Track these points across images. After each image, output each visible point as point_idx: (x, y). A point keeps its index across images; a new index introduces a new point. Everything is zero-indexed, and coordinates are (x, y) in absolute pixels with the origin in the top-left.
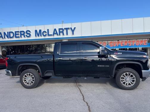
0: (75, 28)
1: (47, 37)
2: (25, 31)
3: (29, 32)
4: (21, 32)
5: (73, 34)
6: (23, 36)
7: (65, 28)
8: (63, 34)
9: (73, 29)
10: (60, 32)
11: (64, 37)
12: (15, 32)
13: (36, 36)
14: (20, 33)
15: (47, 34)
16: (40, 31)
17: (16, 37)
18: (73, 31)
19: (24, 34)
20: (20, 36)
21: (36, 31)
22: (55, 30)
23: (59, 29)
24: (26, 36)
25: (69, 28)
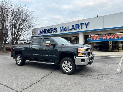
1: (68, 32)
2: (54, 29)
3: (56, 29)
4: (51, 29)
5: (87, 28)
6: (52, 32)
7: (80, 24)
8: (79, 29)
10: (76, 27)
12: (49, 29)
13: (60, 31)
15: (67, 29)
16: (63, 27)
17: (49, 33)
18: (87, 25)
21: (60, 28)
22: (73, 25)
23: (76, 25)
24: (54, 32)
25: (83, 23)
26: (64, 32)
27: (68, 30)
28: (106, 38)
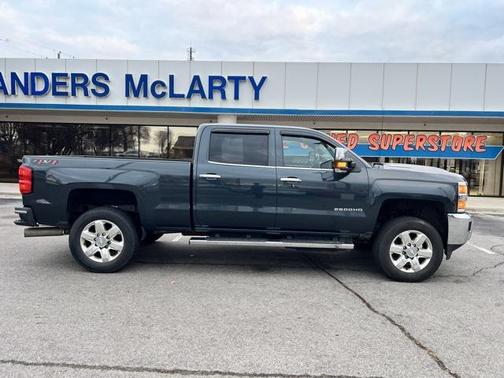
0: (264, 79)
1: (168, 102)
2: (90, 78)
3: (102, 81)
4: (74, 75)
5: (257, 97)
6: (80, 92)
7: (230, 78)
8: (224, 97)
9: (257, 81)
10: (212, 88)
11: (225, 105)
12: (55, 76)
13: (127, 95)
14: (69, 82)
15: (168, 91)
16: (144, 78)
17: (55, 93)
18: (257, 89)
19: (84, 86)
20: (69, 90)
21: (129, 78)
22: (196, 79)
23: (212, 79)
25: (244, 78)
26: (151, 102)
27: (173, 95)
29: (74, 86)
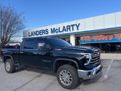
3: (47, 31)
5: (78, 29)
6: (44, 33)
7: (71, 25)
8: (70, 30)
9: (78, 25)
10: (67, 28)
11: (71, 32)
12: (40, 31)
13: (51, 33)
14: (42, 32)
15: (58, 31)
16: (54, 29)
17: (40, 34)
18: (78, 27)
19: (44, 32)
20: (42, 33)
21: (51, 29)
22: (64, 27)
23: (67, 26)
24: (45, 34)
26: (56, 34)
28: (97, 40)
29: (43, 32)
